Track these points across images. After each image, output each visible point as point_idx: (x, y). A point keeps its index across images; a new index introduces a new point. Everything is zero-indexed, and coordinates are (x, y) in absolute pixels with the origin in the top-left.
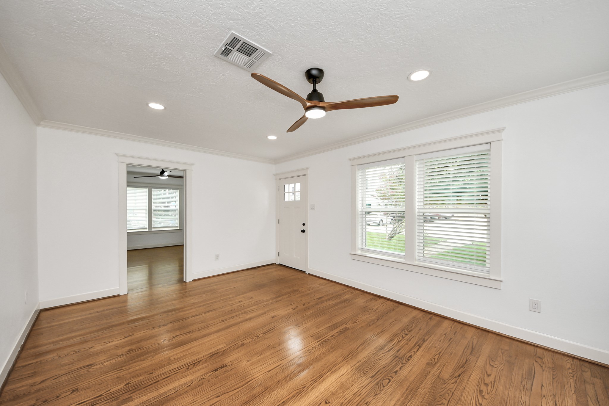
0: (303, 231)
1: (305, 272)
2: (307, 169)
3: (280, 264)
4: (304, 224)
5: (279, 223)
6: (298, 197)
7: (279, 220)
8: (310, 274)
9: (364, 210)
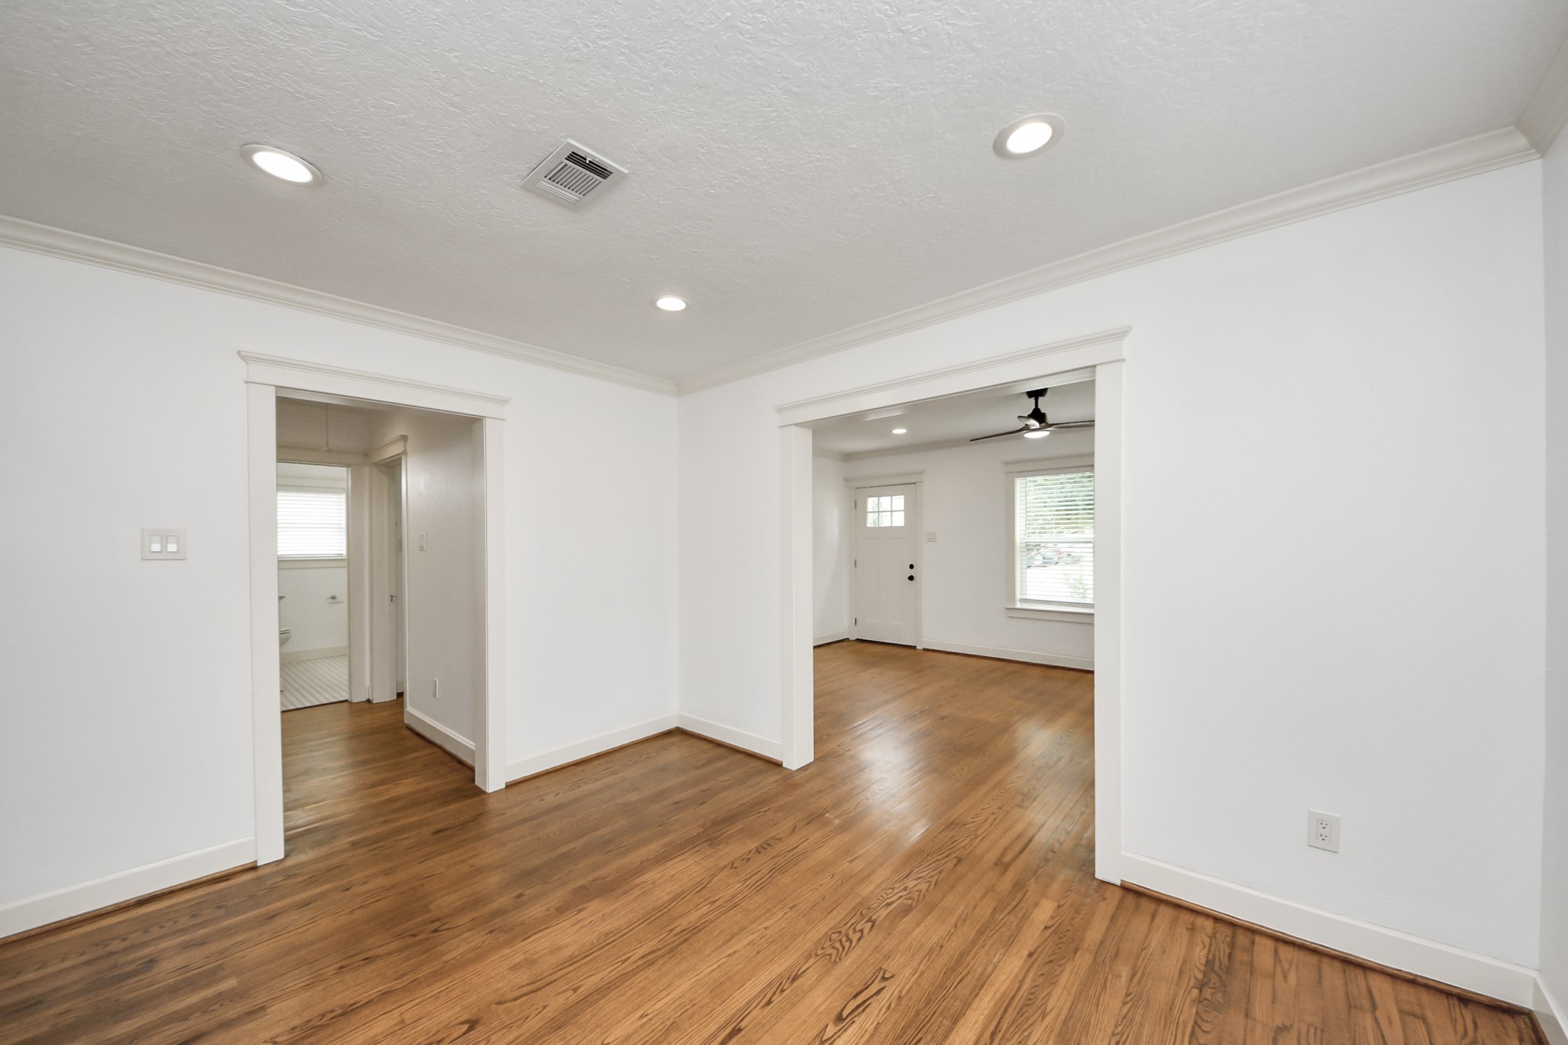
0: (911, 578)
1: (915, 647)
2: (921, 473)
3: (857, 639)
4: (912, 567)
5: (855, 566)
6: (899, 520)
7: (855, 561)
8: (925, 650)
9: (1024, 541)
